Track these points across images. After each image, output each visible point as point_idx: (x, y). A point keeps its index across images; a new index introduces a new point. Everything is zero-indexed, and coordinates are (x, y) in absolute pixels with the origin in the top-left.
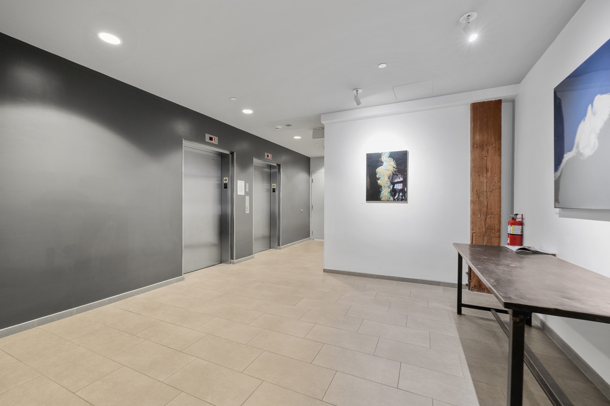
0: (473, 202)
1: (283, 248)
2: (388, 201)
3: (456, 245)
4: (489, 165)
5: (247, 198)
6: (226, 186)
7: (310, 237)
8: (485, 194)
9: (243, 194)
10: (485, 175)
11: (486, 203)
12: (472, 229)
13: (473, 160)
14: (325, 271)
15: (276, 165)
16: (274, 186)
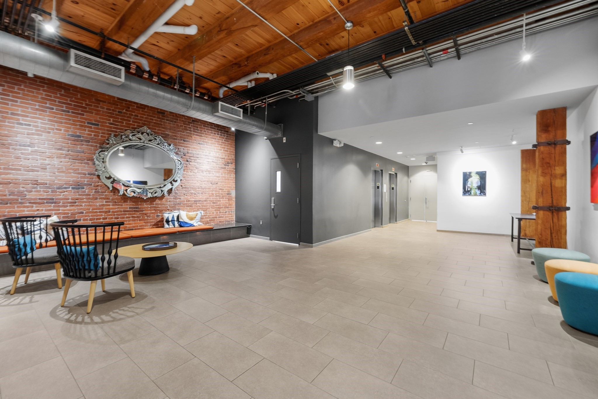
0: (522, 196)
1: (399, 223)
2: (476, 195)
3: (510, 214)
4: (530, 179)
5: (387, 193)
6: (378, 187)
7: (409, 219)
8: (528, 192)
9: (386, 191)
10: (528, 183)
11: (528, 196)
12: (522, 209)
13: (522, 176)
14: (438, 231)
15: (394, 173)
16: (393, 186)
